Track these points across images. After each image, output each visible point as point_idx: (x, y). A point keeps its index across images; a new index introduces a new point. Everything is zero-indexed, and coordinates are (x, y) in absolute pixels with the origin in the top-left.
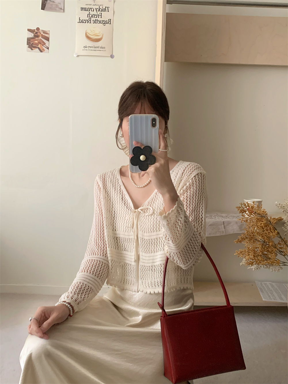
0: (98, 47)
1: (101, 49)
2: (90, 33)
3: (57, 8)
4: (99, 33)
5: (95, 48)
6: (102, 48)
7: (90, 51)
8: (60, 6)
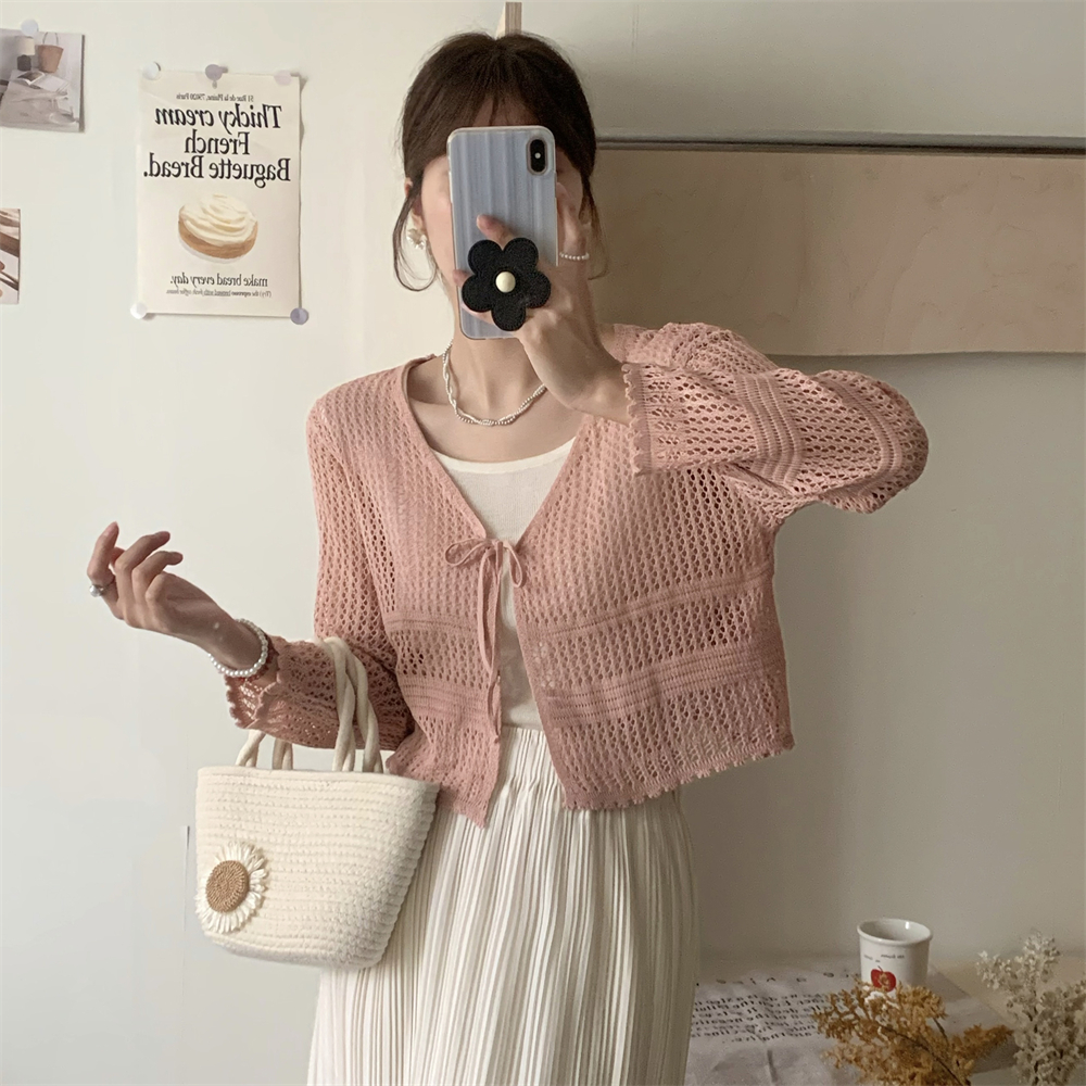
0: (235, 281)
1: (251, 289)
2: (201, 222)
3: (52, 115)
4: (241, 220)
5: (223, 282)
6: (253, 283)
7: (200, 295)
8: (64, 106)
